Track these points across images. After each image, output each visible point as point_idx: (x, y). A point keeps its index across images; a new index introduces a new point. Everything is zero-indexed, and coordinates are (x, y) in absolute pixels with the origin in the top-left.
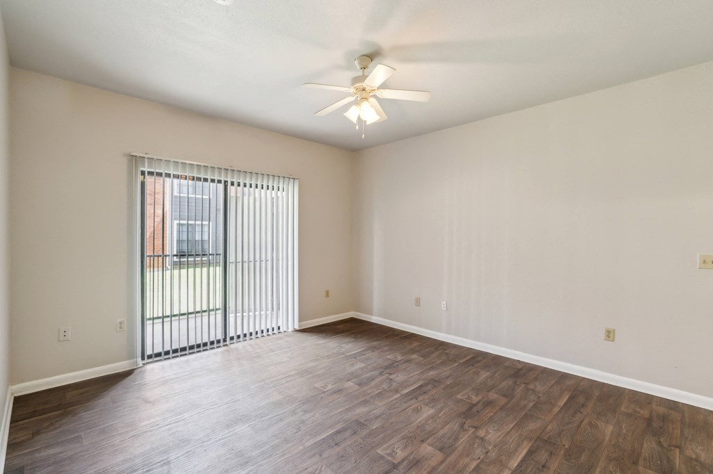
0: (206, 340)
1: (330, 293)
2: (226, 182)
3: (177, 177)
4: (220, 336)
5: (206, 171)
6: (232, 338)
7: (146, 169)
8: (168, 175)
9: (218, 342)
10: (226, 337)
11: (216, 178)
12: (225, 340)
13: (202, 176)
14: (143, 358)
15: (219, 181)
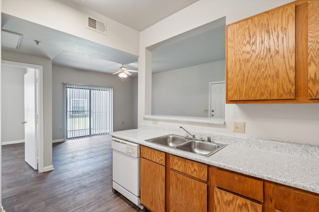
0: (84, 135)
1: (124, 123)
2: (90, 89)
3: (76, 88)
4: (89, 134)
5: (86, 87)
6: (92, 135)
7: (68, 87)
8: (74, 88)
9: (88, 136)
10: (90, 134)
11: (87, 88)
12: (90, 135)
13: (83, 88)
14: (67, 139)
15: (88, 89)
